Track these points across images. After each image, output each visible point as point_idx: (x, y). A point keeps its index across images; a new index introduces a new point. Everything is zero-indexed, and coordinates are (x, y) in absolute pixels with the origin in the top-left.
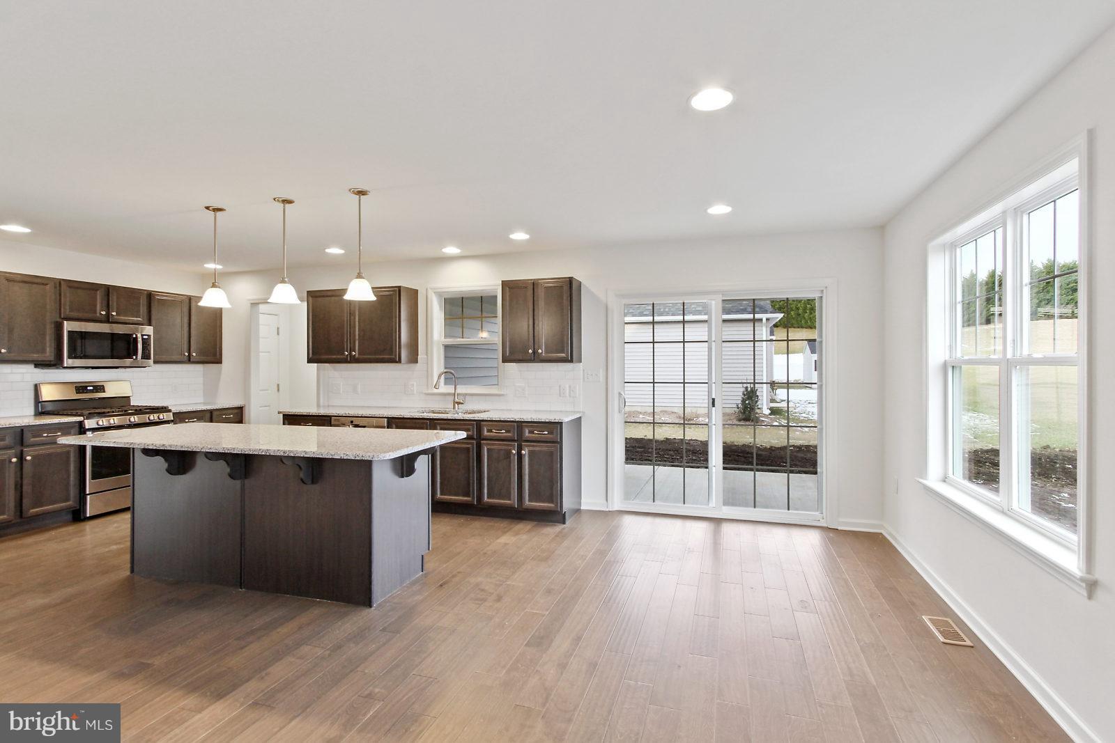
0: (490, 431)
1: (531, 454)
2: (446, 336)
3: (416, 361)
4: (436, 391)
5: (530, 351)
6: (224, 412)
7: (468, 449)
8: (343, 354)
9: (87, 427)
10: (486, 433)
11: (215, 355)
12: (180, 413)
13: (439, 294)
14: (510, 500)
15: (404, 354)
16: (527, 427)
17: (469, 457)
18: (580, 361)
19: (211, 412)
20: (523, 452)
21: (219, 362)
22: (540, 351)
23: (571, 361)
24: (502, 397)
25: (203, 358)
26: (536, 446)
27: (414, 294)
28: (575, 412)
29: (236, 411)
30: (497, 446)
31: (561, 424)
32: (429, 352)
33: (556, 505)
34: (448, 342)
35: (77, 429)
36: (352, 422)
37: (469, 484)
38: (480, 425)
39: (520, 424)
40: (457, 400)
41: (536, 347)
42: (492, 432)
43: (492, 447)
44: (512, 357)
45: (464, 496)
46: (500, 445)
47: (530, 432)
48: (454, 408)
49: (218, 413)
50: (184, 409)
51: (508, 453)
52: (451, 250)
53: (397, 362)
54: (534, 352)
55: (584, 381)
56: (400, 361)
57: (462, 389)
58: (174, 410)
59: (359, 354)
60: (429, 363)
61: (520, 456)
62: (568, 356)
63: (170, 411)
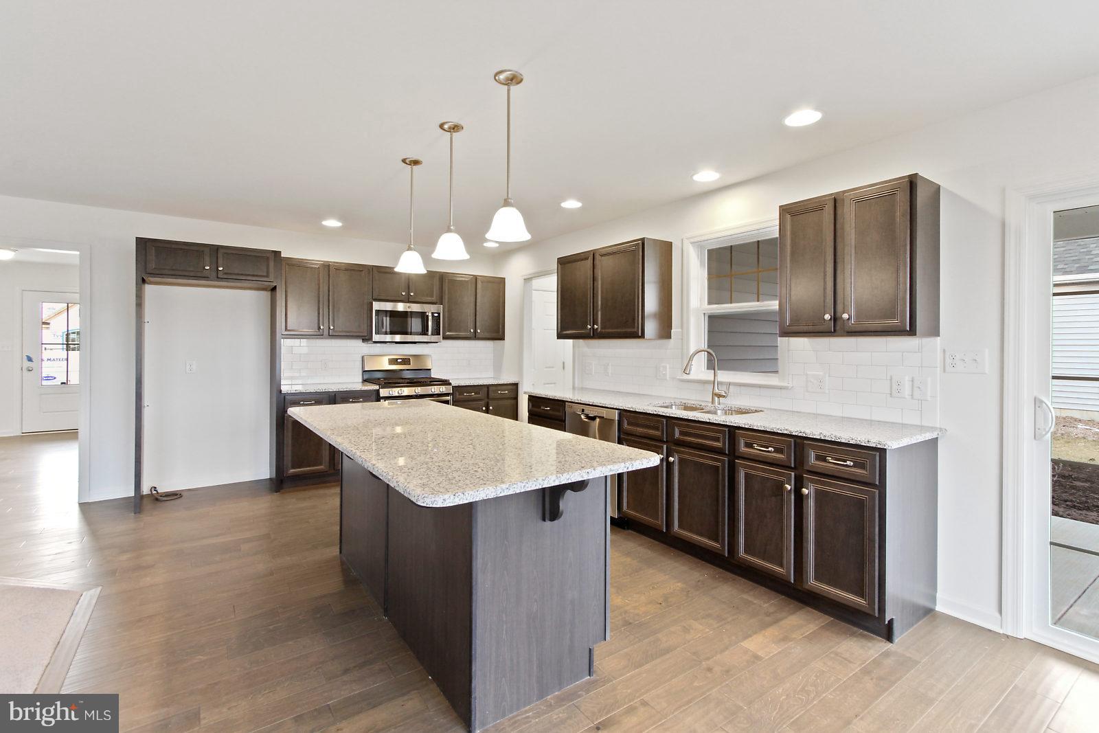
0: (749, 445)
1: (820, 495)
2: (710, 303)
3: (669, 337)
4: (685, 377)
5: (827, 317)
6: (499, 388)
7: (717, 468)
8: (586, 328)
9: (381, 396)
10: (743, 448)
11: (498, 331)
12: (459, 386)
13: (698, 245)
14: (781, 565)
15: (650, 327)
16: (814, 448)
17: (717, 481)
18: (935, 331)
19: (488, 388)
20: (805, 491)
21: (502, 338)
22: (845, 316)
23: (912, 332)
24: (783, 391)
25: (487, 335)
26: (830, 485)
27: (666, 249)
28: (922, 429)
29: (510, 387)
30: (761, 472)
31: (882, 452)
32: (685, 325)
33: (871, 603)
34: (713, 309)
35: (374, 397)
36: (583, 410)
37: (717, 522)
38: (735, 433)
39: (800, 443)
40: (717, 391)
41: (839, 308)
42: (753, 448)
43: (753, 472)
44: (795, 328)
45: (710, 538)
46: (764, 470)
47: (818, 458)
48: (713, 402)
49: (494, 388)
50: (463, 383)
51: (779, 487)
52: (707, 176)
53: (639, 337)
54: (835, 319)
55: (944, 371)
56: (643, 336)
57: (724, 376)
58: (454, 383)
59: (601, 328)
60: (684, 339)
61: (800, 499)
62: (903, 321)
63: (450, 384)
